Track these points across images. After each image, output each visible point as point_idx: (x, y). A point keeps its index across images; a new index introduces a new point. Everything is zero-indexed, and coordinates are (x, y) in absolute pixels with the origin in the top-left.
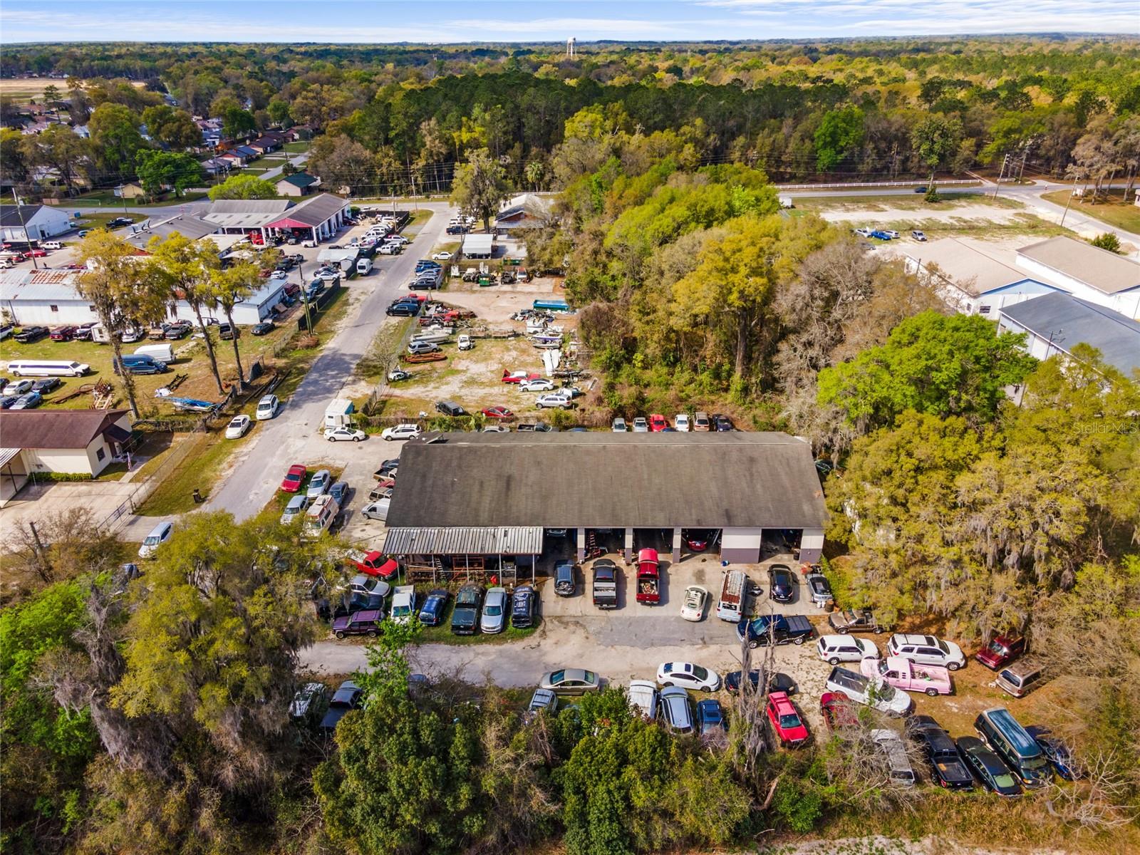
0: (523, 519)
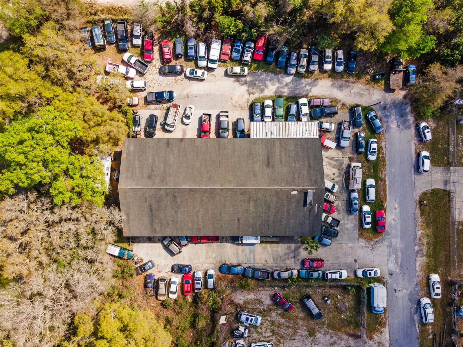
0: (260, 142)
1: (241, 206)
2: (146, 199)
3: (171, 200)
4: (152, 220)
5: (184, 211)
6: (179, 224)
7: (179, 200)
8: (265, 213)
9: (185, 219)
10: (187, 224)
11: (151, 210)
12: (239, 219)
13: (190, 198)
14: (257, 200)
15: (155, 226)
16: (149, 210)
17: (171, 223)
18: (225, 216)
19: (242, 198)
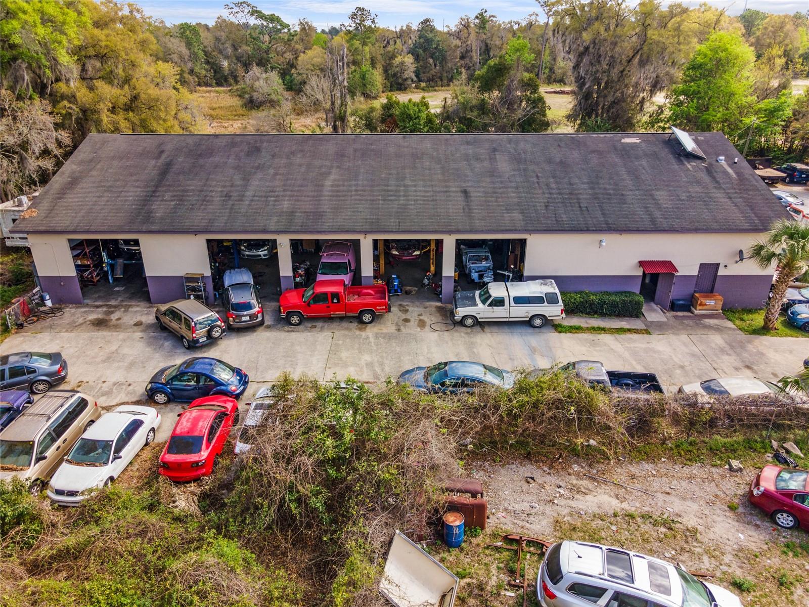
1: (470, 165)
2: (162, 152)
3: (242, 154)
4: (154, 192)
5: (276, 174)
6: (247, 201)
7: (265, 155)
8: (554, 177)
9: (273, 191)
10: (275, 201)
11: (164, 172)
12: (465, 193)
13: (302, 151)
14: (519, 154)
15: (154, 207)
16: (155, 173)
17: (217, 199)
18: (415, 186)
19: (470, 151)
